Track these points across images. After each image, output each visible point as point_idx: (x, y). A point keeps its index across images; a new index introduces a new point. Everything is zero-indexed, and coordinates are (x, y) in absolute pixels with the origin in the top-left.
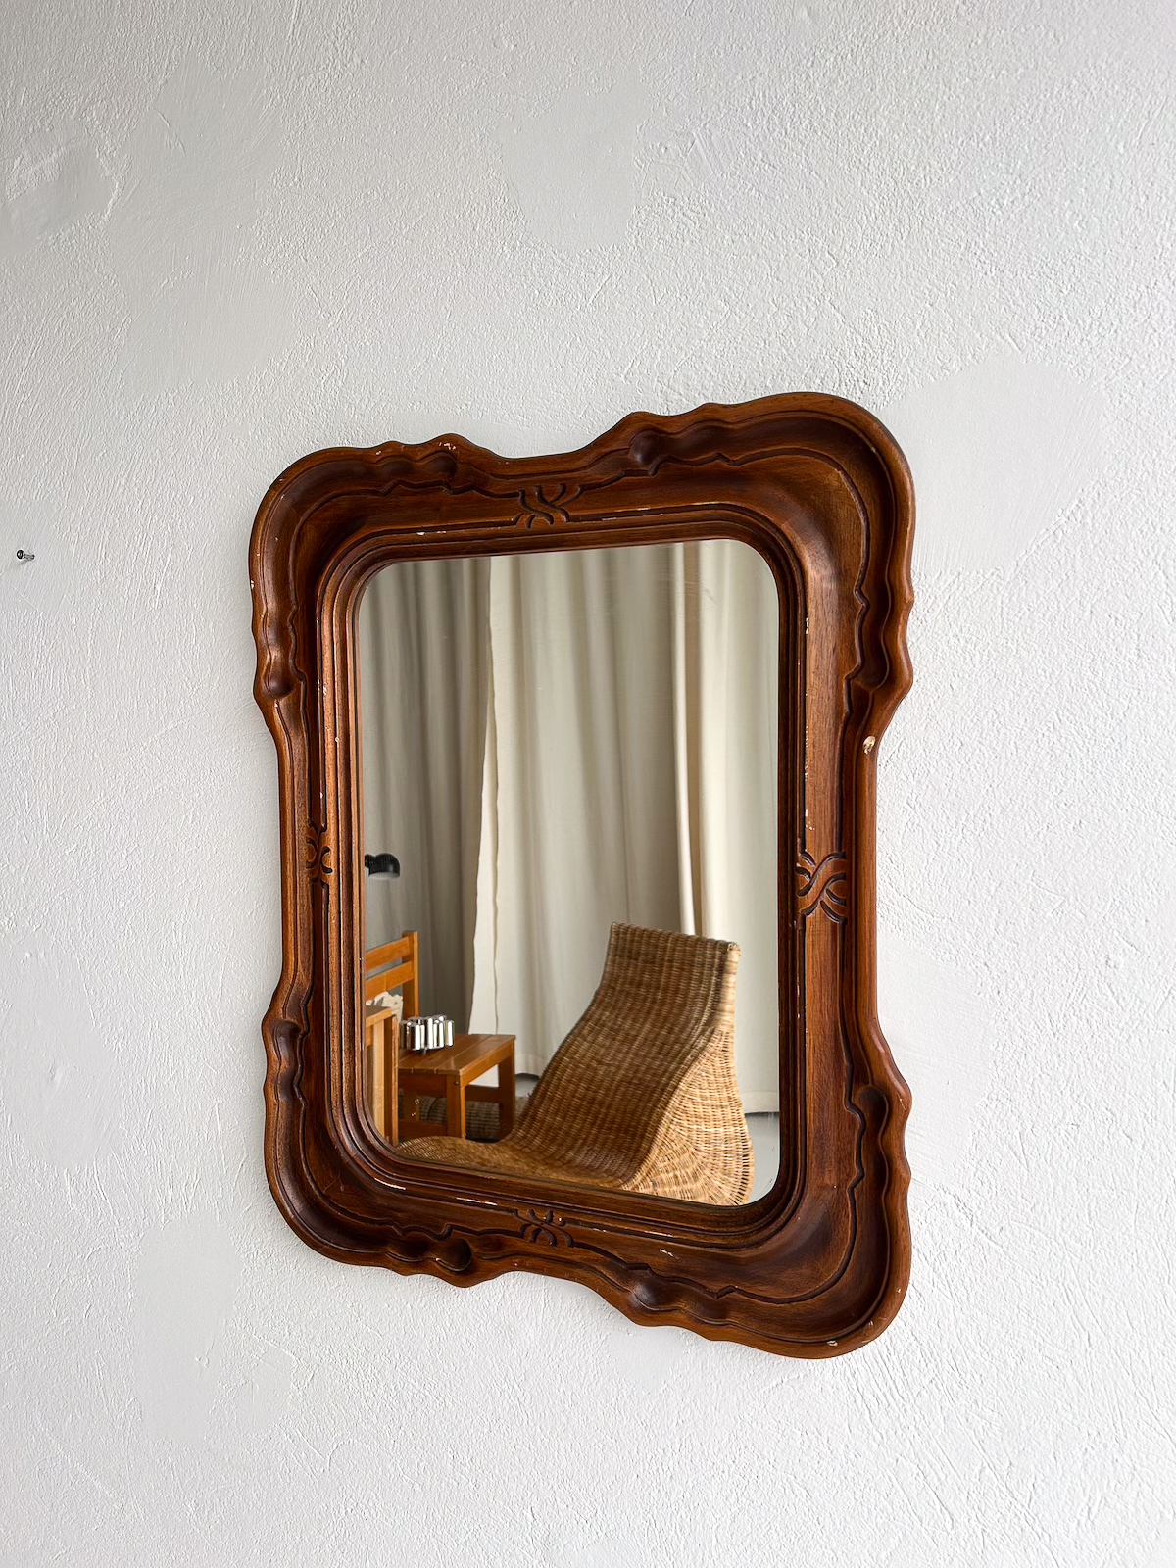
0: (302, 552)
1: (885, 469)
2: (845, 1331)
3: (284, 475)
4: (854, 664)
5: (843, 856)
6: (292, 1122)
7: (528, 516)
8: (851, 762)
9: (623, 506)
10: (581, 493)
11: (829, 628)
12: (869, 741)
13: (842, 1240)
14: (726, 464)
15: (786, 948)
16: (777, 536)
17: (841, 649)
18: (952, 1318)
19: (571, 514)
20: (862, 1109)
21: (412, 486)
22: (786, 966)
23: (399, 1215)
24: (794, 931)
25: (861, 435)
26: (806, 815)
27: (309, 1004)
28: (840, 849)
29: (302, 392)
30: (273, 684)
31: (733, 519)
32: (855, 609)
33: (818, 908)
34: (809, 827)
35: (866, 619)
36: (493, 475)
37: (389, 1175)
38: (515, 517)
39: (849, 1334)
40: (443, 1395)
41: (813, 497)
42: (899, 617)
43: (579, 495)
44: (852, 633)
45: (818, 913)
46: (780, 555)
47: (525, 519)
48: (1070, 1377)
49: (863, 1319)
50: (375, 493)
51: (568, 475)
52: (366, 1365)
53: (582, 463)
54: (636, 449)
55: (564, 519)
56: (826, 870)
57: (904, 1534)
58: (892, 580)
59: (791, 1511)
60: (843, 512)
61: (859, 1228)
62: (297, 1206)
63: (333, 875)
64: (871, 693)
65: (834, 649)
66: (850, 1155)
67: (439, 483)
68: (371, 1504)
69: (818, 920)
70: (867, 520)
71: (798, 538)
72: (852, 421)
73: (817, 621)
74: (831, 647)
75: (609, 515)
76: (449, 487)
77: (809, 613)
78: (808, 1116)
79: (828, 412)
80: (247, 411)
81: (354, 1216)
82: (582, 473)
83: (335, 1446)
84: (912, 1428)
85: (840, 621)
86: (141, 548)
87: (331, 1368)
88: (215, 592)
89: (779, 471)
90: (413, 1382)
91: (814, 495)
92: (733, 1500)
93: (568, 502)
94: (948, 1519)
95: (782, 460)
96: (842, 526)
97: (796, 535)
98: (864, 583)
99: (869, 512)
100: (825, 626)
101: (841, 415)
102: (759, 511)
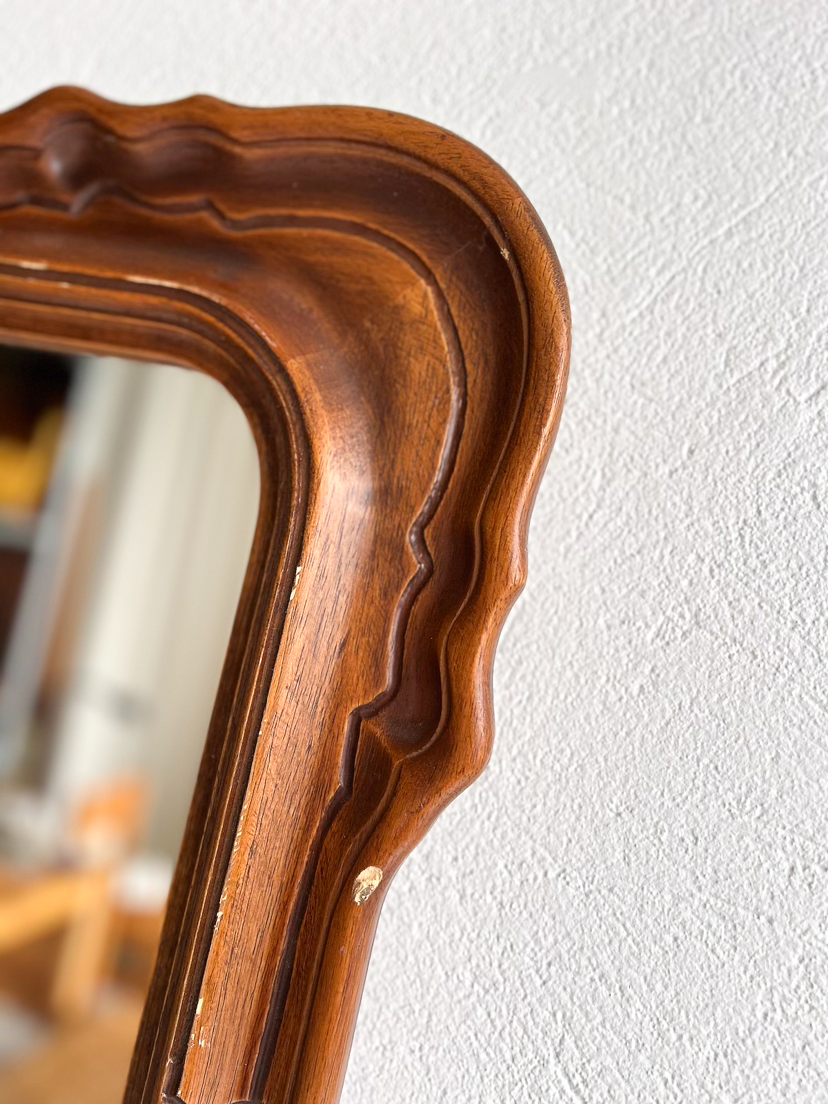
1: (521, 297)
4: (377, 686)
11: (342, 599)
12: (368, 877)
14: (216, 224)
16: (277, 382)
25: (487, 220)
26: (199, 1012)
32: (403, 570)
35: (420, 597)
41: (368, 324)
42: (488, 611)
44: (387, 620)
46: (275, 421)
54: (55, 152)
58: (489, 531)
60: (418, 368)
64: (396, 763)
65: (343, 645)
70: (464, 396)
71: (318, 396)
72: (476, 184)
73: (321, 576)
74: (339, 638)
77: (305, 558)
79: (429, 155)
85: (364, 589)
91: (372, 322)
95: (324, 240)
96: (411, 395)
97: (314, 387)
98: (432, 522)
99: (470, 380)
100: (333, 592)
101: (455, 167)
102: (251, 322)
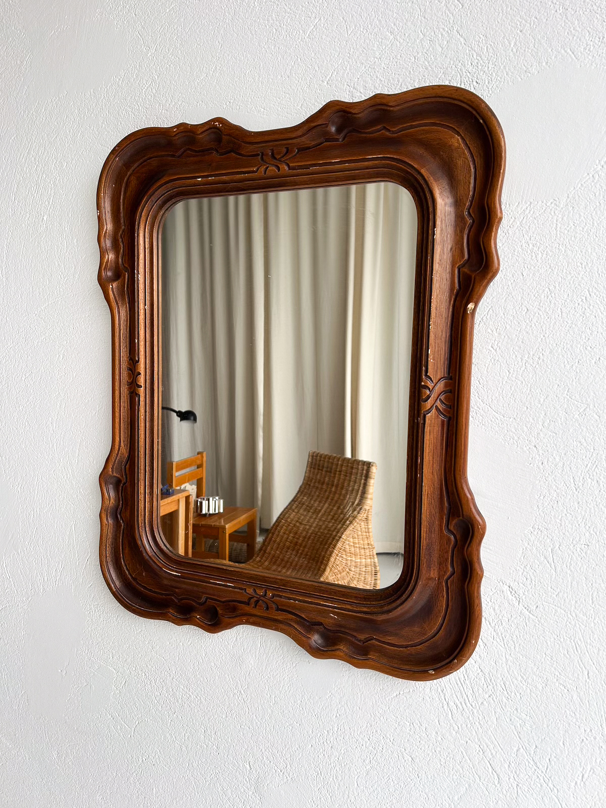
0: (128, 193)
1: (488, 133)
2: (439, 665)
3: (119, 145)
4: (463, 258)
5: (451, 379)
6: (116, 535)
7: (265, 167)
8: (459, 320)
9: (323, 159)
10: (298, 153)
11: (449, 236)
12: (471, 306)
13: (439, 611)
14: (387, 133)
15: (413, 435)
16: (419, 177)
17: (455, 249)
18: (504, 659)
19: (291, 165)
20: (455, 532)
21: (196, 151)
22: (412, 446)
23: (177, 590)
24: (418, 424)
25: (474, 112)
26: (429, 353)
27: (127, 466)
28: (449, 374)
29: (132, 97)
30: (109, 274)
31: (392, 167)
32: (465, 224)
33: (434, 410)
34: (431, 360)
35: (472, 230)
36: (243, 142)
37: (171, 567)
38: (256, 168)
39: (442, 667)
40: (200, 695)
41: (442, 153)
42: (493, 227)
43: (295, 155)
44: (463, 239)
45: (434, 413)
46: (419, 189)
47: (262, 169)
48: (575, 697)
49: (451, 658)
50: (173, 156)
51: (290, 141)
52: (156, 677)
53: (299, 133)
54: (333, 124)
55: (286, 168)
56: (440, 386)
57: (469, 785)
58: (489, 205)
59: (402, 769)
60: (460, 162)
61: (450, 604)
62: (117, 583)
63: (142, 389)
64: (473, 276)
65: (451, 249)
66: (447, 559)
67: (212, 149)
68: (157, 757)
69: (433, 417)
70: (475, 168)
71: (432, 178)
72: (469, 102)
73: (442, 230)
74: (449, 247)
75: (315, 165)
76: (217, 151)
77: (437, 226)
78: (422, 536)
79: (453, 96)
80: (99, 109)
81: (150, 590)
82: (298, 140)
83: (137, 723)
84: (477, 723)
85: (455, 231)
86: (36, 195)
87: (136, 678)
88: (78, 221)
89: (420, 137)
90: (182, 687)
91: (442, 151)
92: (367, 761)
93: (290, 158)
94: (496, 777)
95: (423, 130)
96: (459, 171)
97: (430, 176)
98: (472, 207)
99: (476, 162)
100: (446, 234)
101: (462, 98)
102: (408, 161)
